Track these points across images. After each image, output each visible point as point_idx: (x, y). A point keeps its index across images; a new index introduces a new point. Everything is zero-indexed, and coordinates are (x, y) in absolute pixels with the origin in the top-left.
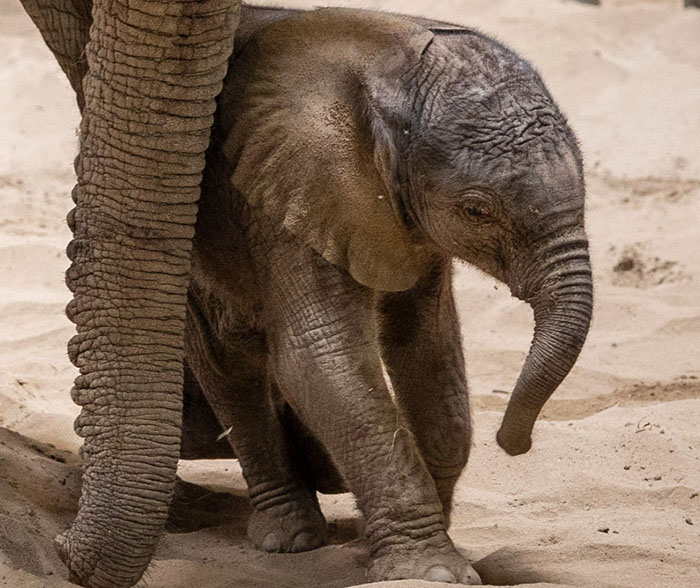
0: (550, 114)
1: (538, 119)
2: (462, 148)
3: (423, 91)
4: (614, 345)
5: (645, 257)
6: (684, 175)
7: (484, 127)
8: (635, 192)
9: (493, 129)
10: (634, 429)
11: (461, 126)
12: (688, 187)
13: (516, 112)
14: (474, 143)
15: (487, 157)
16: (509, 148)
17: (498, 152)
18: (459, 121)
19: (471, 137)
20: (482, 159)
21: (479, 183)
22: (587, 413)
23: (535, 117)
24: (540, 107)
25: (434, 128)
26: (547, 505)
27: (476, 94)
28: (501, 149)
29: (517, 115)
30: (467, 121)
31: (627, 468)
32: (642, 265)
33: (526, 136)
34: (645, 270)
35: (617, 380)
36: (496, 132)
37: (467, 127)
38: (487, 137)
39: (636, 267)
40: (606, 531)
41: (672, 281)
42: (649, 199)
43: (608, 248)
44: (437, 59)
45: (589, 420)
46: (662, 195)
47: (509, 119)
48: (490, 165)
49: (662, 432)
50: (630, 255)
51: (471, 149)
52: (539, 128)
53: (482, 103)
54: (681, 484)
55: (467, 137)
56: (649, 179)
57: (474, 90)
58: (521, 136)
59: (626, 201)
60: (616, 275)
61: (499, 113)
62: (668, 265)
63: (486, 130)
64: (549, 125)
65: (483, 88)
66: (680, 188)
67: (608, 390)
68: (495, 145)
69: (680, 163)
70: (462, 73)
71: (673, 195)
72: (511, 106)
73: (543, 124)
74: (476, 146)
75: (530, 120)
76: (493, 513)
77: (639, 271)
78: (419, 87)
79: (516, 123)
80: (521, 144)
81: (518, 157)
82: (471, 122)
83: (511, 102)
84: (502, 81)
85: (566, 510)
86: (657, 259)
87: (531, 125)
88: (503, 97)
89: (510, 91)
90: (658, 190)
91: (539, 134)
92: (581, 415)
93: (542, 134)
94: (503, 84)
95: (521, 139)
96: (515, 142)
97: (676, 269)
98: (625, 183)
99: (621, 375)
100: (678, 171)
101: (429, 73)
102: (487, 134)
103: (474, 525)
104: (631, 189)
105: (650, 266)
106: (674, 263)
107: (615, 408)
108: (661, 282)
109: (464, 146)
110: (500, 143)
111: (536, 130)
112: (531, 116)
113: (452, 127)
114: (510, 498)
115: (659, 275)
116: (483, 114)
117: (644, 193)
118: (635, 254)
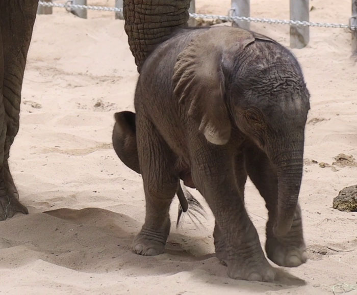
0: (293, 81)
1: (286, 82)
2: (249, 89)
3: (240, 62)
4: (96, 131)
5: (104, 102)
6: (117, 75)
7: (260, 82)
8: (100, 81)
9: (264, 83)
10: (104, 158)
11: (251, 80)
12: (118, 79)
13: (276, 78)
14: (255, 88)
15: (259, 95)
16: (269, 92)
17: (264, 93)
18: (251, 77)
19: (254, 85)
20: (257, 95)
21: (253, 105)
22: (88, 153)
23: (284, 81)
24: (289, 77)
25: (241, 79)
26: (75, 184)
27: (260, 67)
28: (265, 92)
29: (276, 79)
30: (254, 78)
31: (102, 171)
32: (103, 105)
33: (278, 89)
34: (104, 106)
35: (97, 142)
36: (265, 84)
37: (254, 81)
38: (260, 86)
39: (101, 105)
40: (96, 192)
41: (114, 110)
42: (105, 83)
43: (92, 99)
44: (250, 50)
45: (88, 155)
46: (109, 81)
47: (272, 80)
48: (260, 98)
49: (113, 159)
50: (99, 101)
51: (253, 90)
52: (286, 86)
53: (262, 71)
54: (120, 176)
55: (253, 85)
56: (105, 76)
57: (260, 65)
58: (276, 88)
59: (98, 83)
60: (94, 108)
61: (268, 77)
62: (112, 105)
63: (261, 83)
64: (291, 85)
65: (264, 65)
66: (116, 79)
67: (94, 146)
68: (263, 90)
69: (115, 71)
70: (258, 57)
71: (113, 81)
72: (274, 74)
73: (288, 85)
74: (256, 89)
75: (282, 82)
76: (57, 187)
77: (103, 107)
78: (239, 60)
79: (274, 82)
80: (274, 91)
81: (272, 97)
82: (256, 79)
83: (275, 73)
84: (273, 63)
85: (82, 185)
86: (109, 103)
87: (281, 84)
88: (272, 70)
89: (276, 68)
90: (108, 80)
91: (285, 89)
92: (85, 154)
93: (287, 89)
94: (273, 65)
95: (275, 90)
96: (272, 90)
97: (115, 106)
98: (97, 78)
99: (98, 141)
100: (114, 73)
101: (245, 55)
102: (261, 85)
103: (51, 190)
104: (99, 80)
105: (106, 105)
106: (114, 104)
107: (97, 151)
108: (110, 110)
109: (251, 89)
110: (265, 90)
111: (284, 87)
112: (283, 80)
113: (248, 80)
114: (63, 182)
115: (109, 108)
116: (261, 76)
117: (103, 81)
118: (101, 101)
